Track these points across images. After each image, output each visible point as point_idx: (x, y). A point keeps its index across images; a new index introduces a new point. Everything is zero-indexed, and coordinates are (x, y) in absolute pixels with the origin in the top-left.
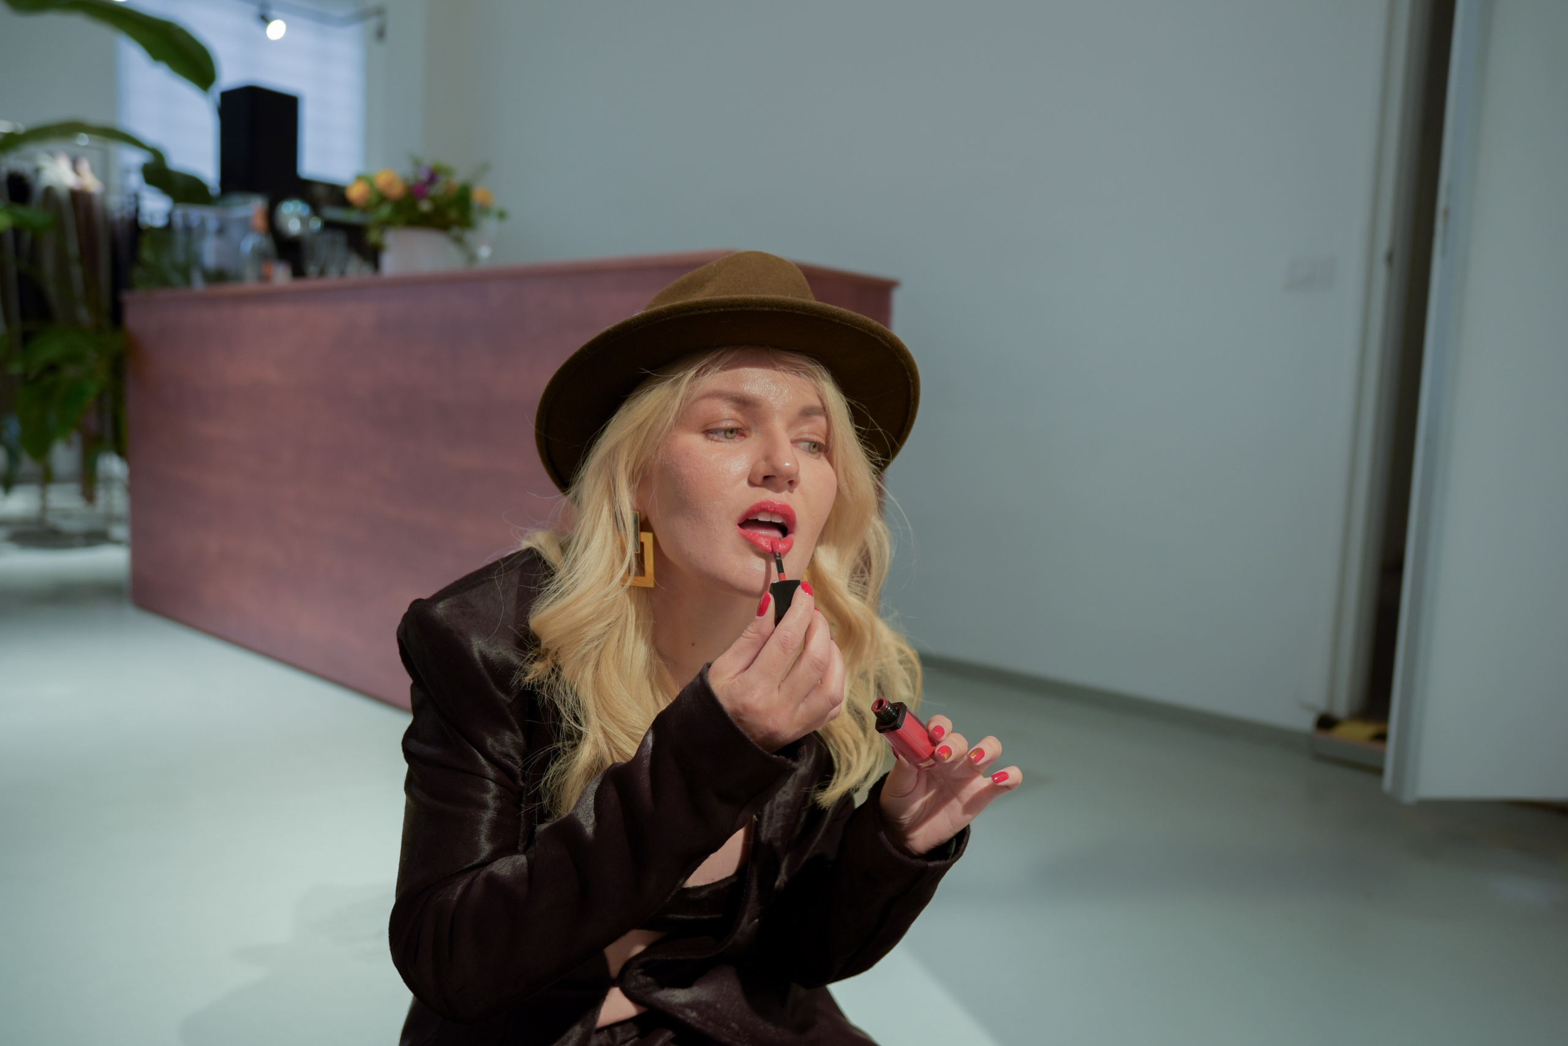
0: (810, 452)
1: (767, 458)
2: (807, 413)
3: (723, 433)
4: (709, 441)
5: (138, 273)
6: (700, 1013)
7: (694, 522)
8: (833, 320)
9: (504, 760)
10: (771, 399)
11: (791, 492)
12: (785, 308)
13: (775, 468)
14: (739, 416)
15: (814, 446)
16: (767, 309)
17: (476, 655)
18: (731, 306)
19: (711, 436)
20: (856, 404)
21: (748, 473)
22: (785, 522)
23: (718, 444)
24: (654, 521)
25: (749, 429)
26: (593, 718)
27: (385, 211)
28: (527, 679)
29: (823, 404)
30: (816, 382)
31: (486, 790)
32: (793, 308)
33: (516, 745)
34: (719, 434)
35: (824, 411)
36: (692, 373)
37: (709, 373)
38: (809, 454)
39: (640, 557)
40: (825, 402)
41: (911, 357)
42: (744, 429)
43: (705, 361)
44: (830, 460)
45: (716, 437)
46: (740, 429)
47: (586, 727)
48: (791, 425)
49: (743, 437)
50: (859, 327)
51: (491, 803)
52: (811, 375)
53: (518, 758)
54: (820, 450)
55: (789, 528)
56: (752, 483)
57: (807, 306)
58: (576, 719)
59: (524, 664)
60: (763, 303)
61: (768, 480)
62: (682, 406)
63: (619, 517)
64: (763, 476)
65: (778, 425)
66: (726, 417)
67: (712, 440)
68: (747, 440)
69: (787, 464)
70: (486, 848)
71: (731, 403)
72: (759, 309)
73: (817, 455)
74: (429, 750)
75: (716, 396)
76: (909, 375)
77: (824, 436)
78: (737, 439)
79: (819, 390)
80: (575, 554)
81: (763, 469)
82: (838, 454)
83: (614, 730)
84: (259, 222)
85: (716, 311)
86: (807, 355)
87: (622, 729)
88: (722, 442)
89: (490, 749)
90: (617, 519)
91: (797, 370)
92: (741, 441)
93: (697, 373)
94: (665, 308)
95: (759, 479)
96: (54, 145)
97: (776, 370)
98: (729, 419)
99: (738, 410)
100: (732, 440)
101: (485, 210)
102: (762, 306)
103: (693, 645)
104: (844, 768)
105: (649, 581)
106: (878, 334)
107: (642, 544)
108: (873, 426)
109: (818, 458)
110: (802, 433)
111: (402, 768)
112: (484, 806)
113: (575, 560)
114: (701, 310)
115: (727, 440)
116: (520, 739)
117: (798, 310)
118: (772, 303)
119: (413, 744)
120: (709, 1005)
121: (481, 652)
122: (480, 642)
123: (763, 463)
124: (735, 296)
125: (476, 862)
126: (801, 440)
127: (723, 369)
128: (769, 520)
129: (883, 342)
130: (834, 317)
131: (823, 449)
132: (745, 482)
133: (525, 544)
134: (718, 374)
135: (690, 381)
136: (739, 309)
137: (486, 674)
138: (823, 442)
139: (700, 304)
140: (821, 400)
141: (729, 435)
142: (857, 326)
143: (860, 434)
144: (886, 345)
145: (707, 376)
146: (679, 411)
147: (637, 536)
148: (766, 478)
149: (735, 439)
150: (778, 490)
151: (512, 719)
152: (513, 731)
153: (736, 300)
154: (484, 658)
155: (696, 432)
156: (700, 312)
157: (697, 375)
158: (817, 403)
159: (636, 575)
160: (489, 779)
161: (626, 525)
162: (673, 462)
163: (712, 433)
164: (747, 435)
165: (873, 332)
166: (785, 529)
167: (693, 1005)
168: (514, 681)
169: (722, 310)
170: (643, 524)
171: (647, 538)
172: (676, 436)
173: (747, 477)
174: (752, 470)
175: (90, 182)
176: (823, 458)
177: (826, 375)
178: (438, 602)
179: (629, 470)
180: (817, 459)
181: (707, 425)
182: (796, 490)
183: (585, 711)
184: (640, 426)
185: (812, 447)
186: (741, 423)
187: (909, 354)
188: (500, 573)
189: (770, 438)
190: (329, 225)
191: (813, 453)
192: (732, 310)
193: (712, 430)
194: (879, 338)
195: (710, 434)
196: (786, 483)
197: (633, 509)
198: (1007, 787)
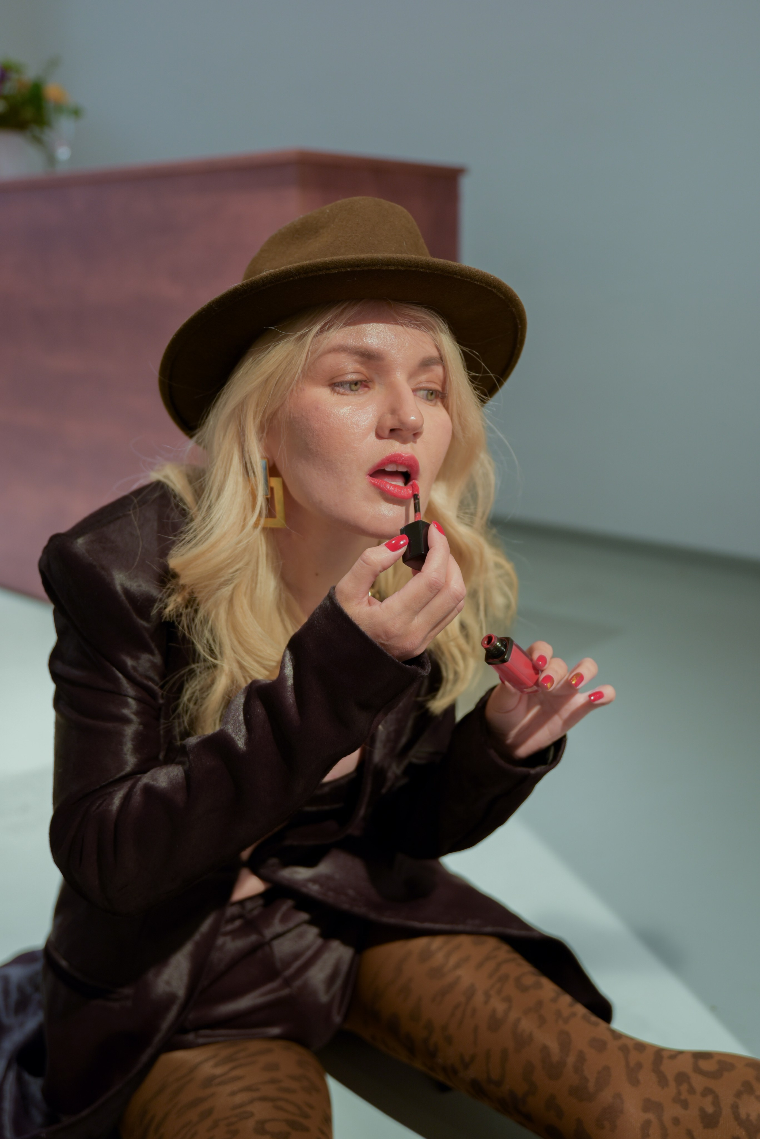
0: (428, 400)
1: (394, 411)
2: (426, 364)
3: (348, 385)
4: (336, 394)
6: (321, 885)
7: (326, 472)
8: (455, 276)
9: (145, 682)
10: (393, 352)
11: (415, 442)
12: (410, 267)
13: (402, 423)
14: (363, 369)
15: (432, 394)
16: (393, 268)
17: (119, 588)
18: (358, 266)
19: (337, 389)
20: (469, 351)
21: (375, 426)
22: (408, 470)
23: (345, 397)
24: (282, 467)
25: (372, 381)
26: (228, 650)
28: (167, 610)
29: (440, 354)
30: (434, 333)
31: (127, 705)
32: (417, 267)
33: (154, 666)
34: (345, 386)
35: (441, 360)
36: (317, 328)
37: (333, 328)
38: (428, 403)
39: (270, 501)
40: (442, 352)
41: (522, 306)
42: (368, 381)
43: (329, 317)
44: (447, 408)
45: (341, 390)
46: (365, 381)
47: (221, 661)
48: (412, 375)
49: (366, 389)
50: (477, 281)
51: (133, 717)
52: (429, 328)
53: (156, 678)
54: (437, 397)
55: (412, 476)
56: (379, 436)
57: (430, 264)
58: (212, 652)
59: (163, 595)
60: (389, 262)
61: (394, 433)
62: (308, 361)
63: (249, 466)
64: (390, 429)
65: (400, 377)
66: (350, 370)
67: (338, 393)
68: (371, 392)
69: (413, 418)
70: (131, 761)
71: (356, 357)
72: (385, 268)
73: (434, 402)
74: (75, 673)
75: (342, 351)
76: (518, 321)
77: (440, 384)
78: (361, 391)
79: (436, 340)
80: (209, 501)
81: (390, 422)
82: (453, 400)
83: (249, 663)
85: (343, 270)
86: (425, 307)
87: (258, 662)
88: (347, 395)
89: (132, 672)
90: (247, 469)
91: (418, 324)
92: (366, 393)
93: (321, 328)
94: (293, 268)
95: (387, 432)
97: (397, 324)
98: (352, 373)
99: (362, 363)
100: (356, 392)
101: (60, 108)
102: (387, 265)
103: (317, 575)
104: (451, 676)
105: (279, 521)
106: (495, 287)
107: (272, 489)
108: (485, 372)
109: (435, 405)
110: (420, 383)
111: (50, 688)
112: (127, 721)
113: (210, 507)
114: (329, 269)
115: (352, 393)
116: (158, 659)
117: (422, 268)
118: (398, 262)
119: (59, 666)
120: (329, 878)
121: (122, 585)
122: (121, 576)
123: (389, 416)
124: (362, 256)
125: (123, 773)
126: (421, 389)
127: (347, 324)
128: (395, 470)
129: (499, 294)
130: (456, 273)
131: (440, 396)
132: (372, 436)
133: (154, 476)
134: (343, 329)
135: (315, 336)
136: (366, 268)
137: (128, 605)
138: (439, 388)
139: (329, 264)
140: (439, 350)
141: (353, 387)
142: (475, 280)
143: (473, 379)
144: (501, 296)
145: (332, 330)
146: (305, 364)
147: (267, 482)
148: (392, 430)
149: (359, 391)
150: (404, 441)
151: (153, 646)
152: (152, 653)
153: (363, 260)
154: (127, 592)
155: (323, 385)
156: (328, 272)
157: (321, 331)
158: (434, 353)
159: (267, 517)
160: (129, 697)
161: (256, 473)
162: (303, 416)
163: (338, 386)
164: (371, 386)
165: (490, 286)
166: (407, 477)
167: (314, 880)
168: (154, 612)
169: (349, 269)
170: (273, 471)
171: (275, 482)
172: (304, 390)
173: (374, 430)
174: (379, 422)
176: (439, 404)
177: (444, 327)
178: (79, 537)
179: (258, 421)
180: (433, 406)
181: (333, 378)
182: (418, 440)
183: (221, 645)
184: (267, 380)
185: (429, 394)
186: (365, 376)
187: (520, 303)
188: (135, 508)
189: (392, 389)
191: (431, 400)
192: (358, 269)
193: (338, 383)
194: (495, 291)
195: (336, 387)
196: (411, 435)
197: (262, 458)
198: (603, 704)
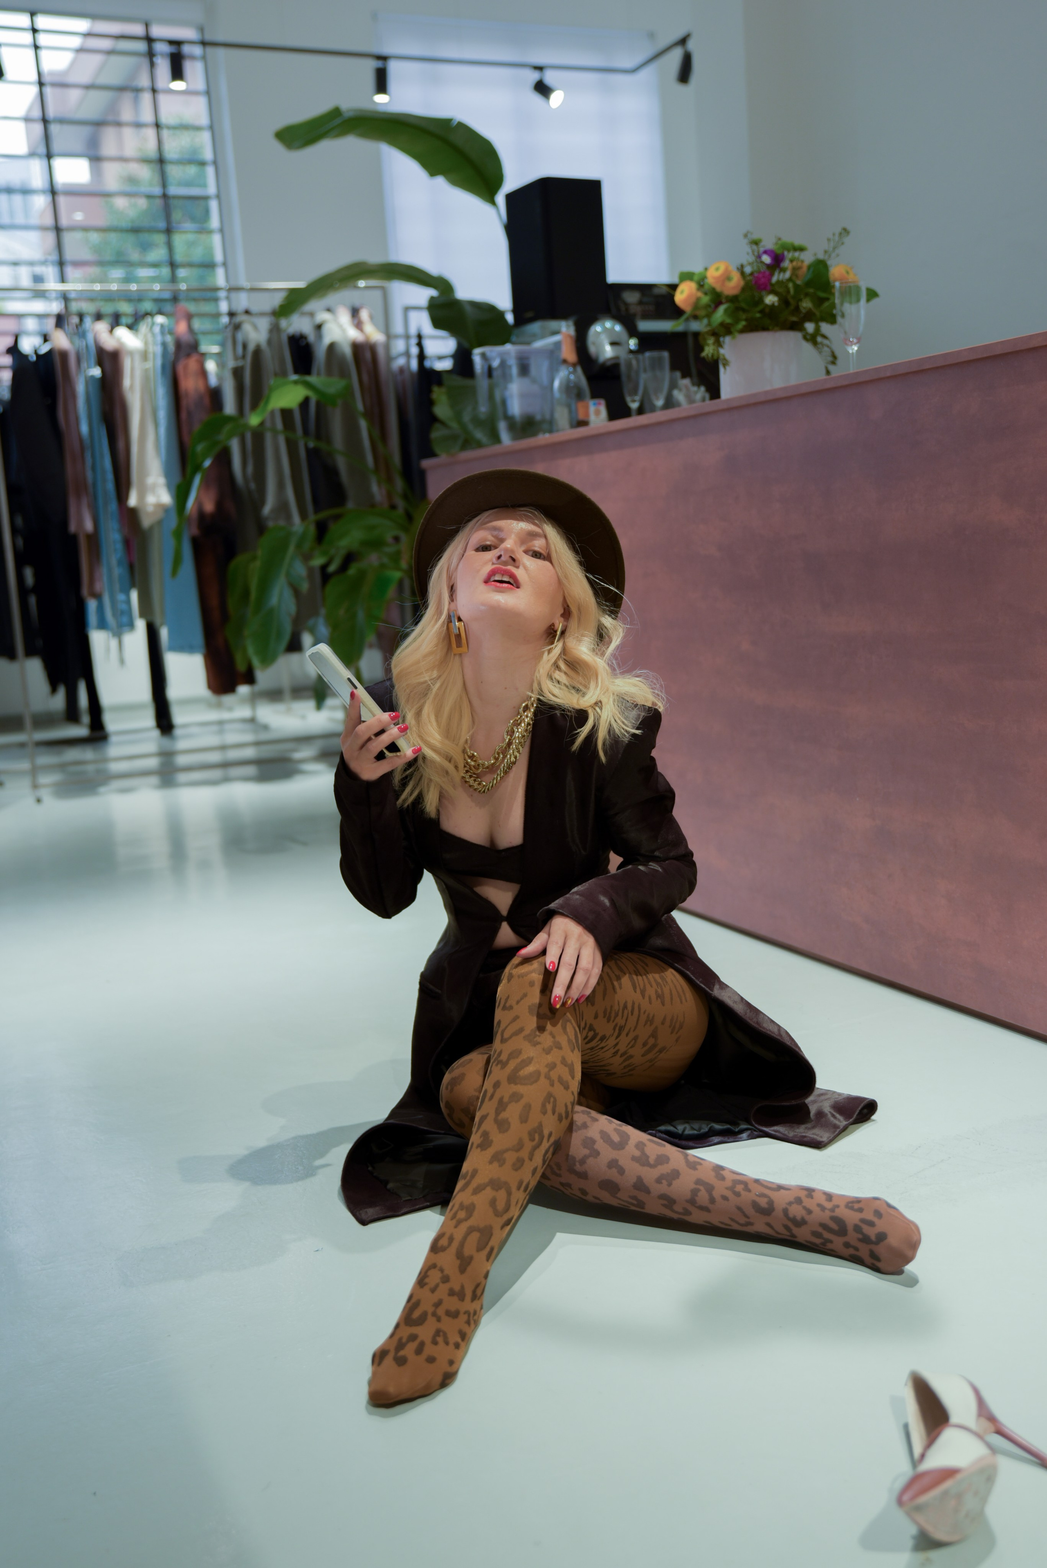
5: (436, 433)
27: (720, 315)
84: (569, 353)
96: (332, 298)
101: (851, 292)
175: (374, 334)
190: (648, 341)
